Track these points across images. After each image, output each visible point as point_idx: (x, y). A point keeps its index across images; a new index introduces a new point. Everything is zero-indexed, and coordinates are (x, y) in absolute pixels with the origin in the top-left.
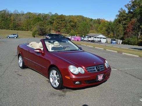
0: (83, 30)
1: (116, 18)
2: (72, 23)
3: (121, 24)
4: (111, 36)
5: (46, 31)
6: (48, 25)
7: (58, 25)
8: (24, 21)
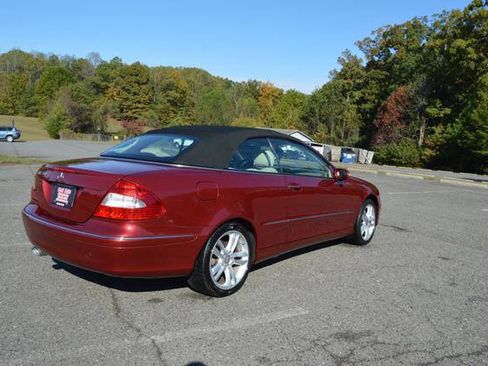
2: (173, 94)
3: (348, 100)
5: (93, 117)
6: (89, 96)
7: (127, 99)
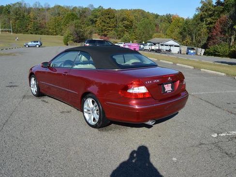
0: (144, 33)
1: (197, 13)
2: (126, 22)
3: (204, 23)
4: (187, 42)
5: (85, 35)
6: (88, 25)
7: (104, 26)
8: (50, 20)
